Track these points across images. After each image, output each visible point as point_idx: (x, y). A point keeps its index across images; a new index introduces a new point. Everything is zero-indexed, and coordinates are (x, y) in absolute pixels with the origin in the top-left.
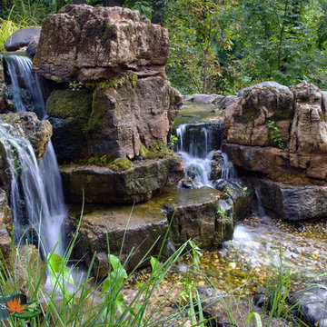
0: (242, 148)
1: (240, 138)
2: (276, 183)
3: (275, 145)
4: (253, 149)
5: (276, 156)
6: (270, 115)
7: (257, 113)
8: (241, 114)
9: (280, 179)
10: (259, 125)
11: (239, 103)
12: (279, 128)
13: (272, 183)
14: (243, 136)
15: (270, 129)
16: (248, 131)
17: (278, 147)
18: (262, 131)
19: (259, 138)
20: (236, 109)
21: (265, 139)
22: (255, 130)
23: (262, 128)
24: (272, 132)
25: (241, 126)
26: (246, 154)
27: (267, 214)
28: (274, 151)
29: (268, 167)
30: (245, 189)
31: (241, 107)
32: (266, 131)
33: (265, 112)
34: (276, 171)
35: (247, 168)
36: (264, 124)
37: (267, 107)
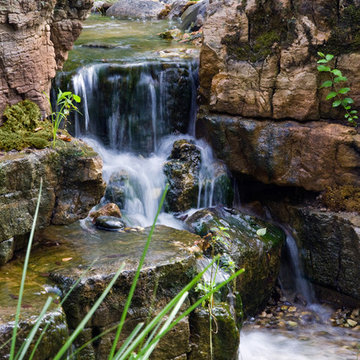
0: (249, 125)
1: (243, 100)
2: (341, 215)
3: (337, 117)
4: (278, 129)
5: (338, 143)
6: (321, 38)
7: (287, 33)
8: (245, 38)
9: (350, 203)
10: (293, 65)
11: (241, 9)
12: (345, 72)
13: (330, 215)
14: (251, 96)
15: (323, 76)
16: (265, 81)
17: (344, 122)
18: (302, 81)
19: (294, 100)
20: (231, 25)
21: (309, 101)
22: (283, 80)
23: (300, 74)
24: (327, 84)
25: (247, 70)
26: (261, 142)
27: (319, 299)
28: (333, 131)
29: (319, 175)
30: (262, 232)
31: (244, 18)
32: (311, 81)
33: (307, 32)
34: (339, 184)
35: (265, 180)
36: (306, 61)
37: (313, 19)
